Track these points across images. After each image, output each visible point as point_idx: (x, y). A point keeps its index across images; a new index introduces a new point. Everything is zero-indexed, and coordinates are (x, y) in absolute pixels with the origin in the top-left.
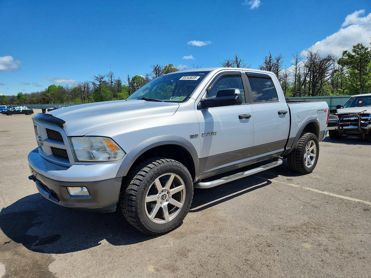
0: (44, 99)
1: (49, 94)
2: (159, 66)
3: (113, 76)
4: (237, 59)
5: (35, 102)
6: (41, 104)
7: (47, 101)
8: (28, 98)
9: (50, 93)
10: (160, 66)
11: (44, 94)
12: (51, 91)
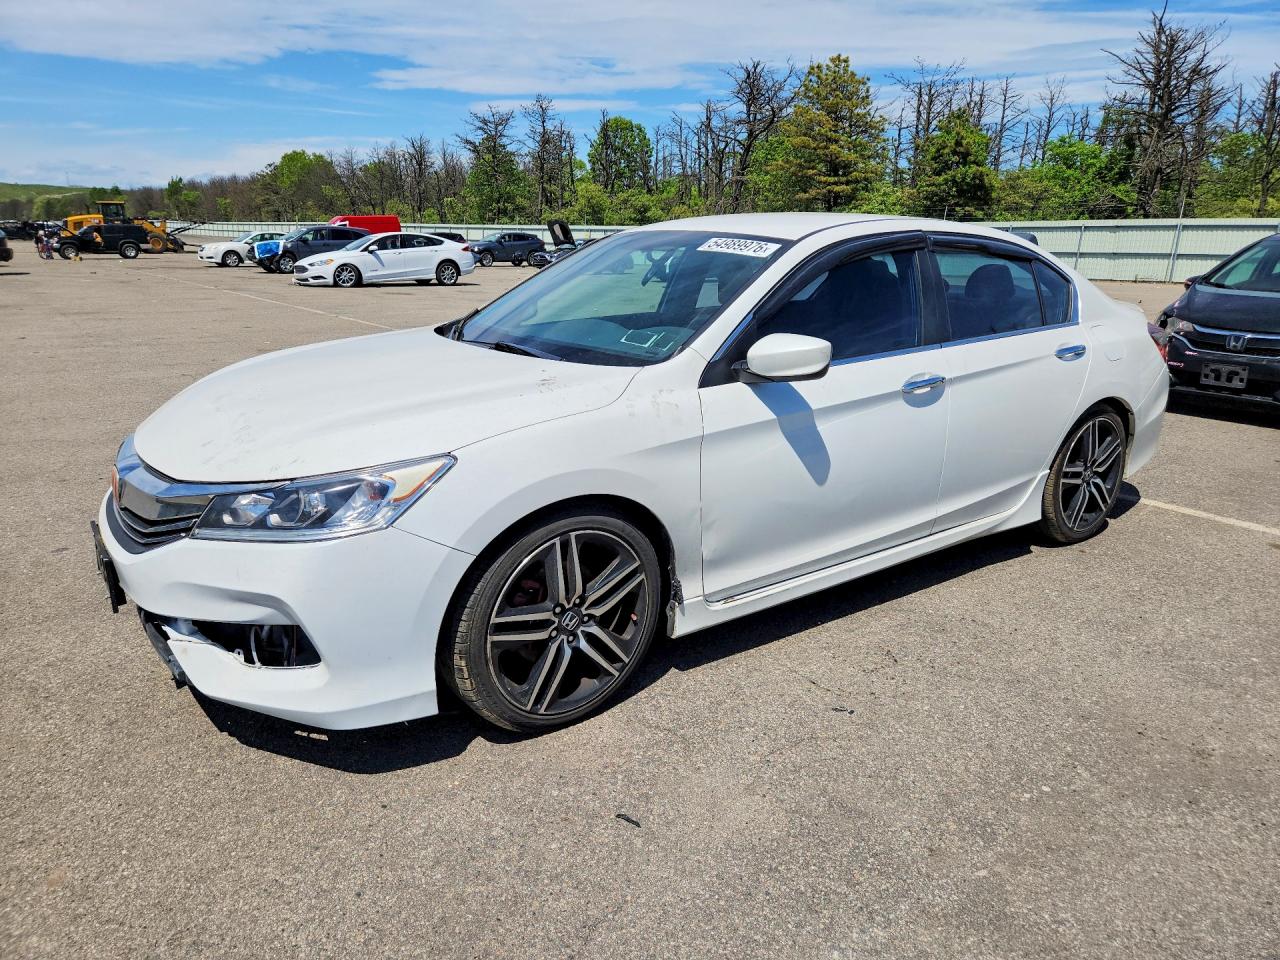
0: (267, 202)
1: (281, 185)
3: (549, 112)
7: (275, 211)
8: (202, 200)
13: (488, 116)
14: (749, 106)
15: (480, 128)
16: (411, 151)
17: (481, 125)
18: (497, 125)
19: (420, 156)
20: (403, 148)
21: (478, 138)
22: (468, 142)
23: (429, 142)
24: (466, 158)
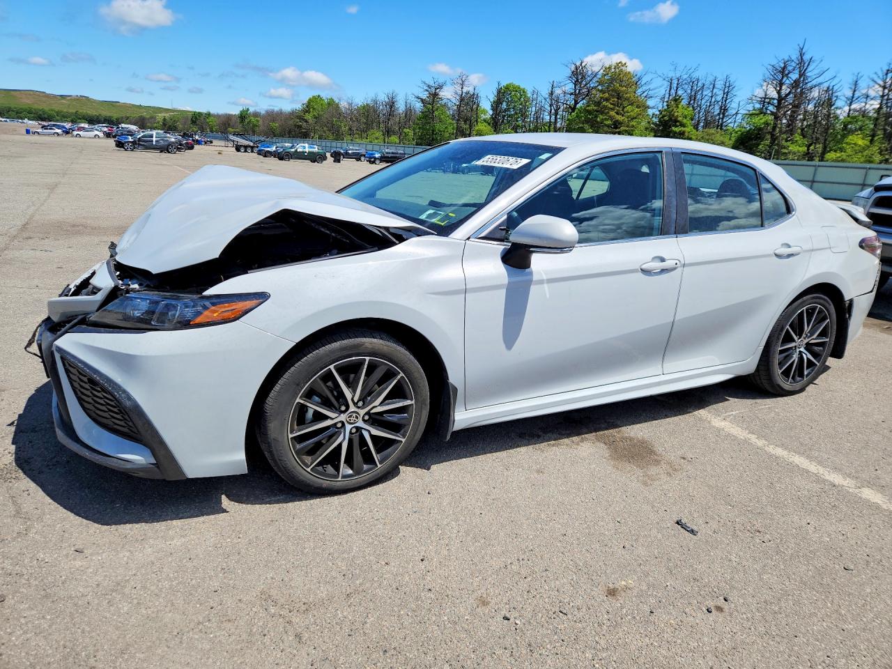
0: (300, 127)
1: (308, 117)
2: (583, 64)
3: (466, 83)
4: (802, 55)
5: (278, 132)
6: (290, 137)
7: (305, 132)
8: (260, 123)
9: (311, 114)
10: (588, 66)
11: (299, 116)
12: (314, 109)
13: (432, 83)
14: (575, 85)
15: (427, 90)
16: (387, 100)
17: (427, 88)
18: (436, 89)
19: (391, 104)
20: (383, 98)
21: (425, 96)
22: (418, 98)
23: (398, 94)
24: (418, 106)
